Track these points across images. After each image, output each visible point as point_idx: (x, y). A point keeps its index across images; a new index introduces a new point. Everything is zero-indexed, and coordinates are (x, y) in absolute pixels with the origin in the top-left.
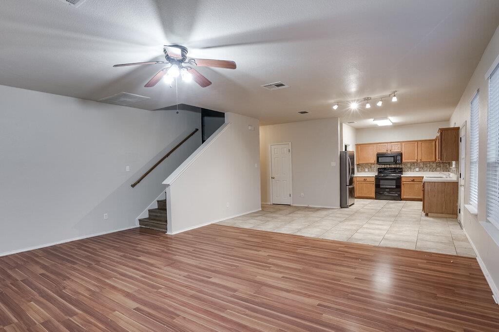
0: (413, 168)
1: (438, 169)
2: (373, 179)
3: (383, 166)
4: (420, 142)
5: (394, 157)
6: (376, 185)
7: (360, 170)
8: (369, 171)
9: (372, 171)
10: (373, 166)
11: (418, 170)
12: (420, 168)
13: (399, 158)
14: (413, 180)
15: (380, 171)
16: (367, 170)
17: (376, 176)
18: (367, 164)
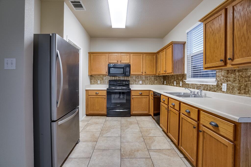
0: (137, 80)
1: (156, 82)
2: (105, 93)
3: (113, 78)
4: (145, 55)
5: (123, 68)
6: (107, 99)
7: (93, 82)
8: (101, 83)
9: (104, 83)
10: (105, 78)
11: (141, 83)
12: (143, 81)
13: (128, 69)
14: (142, 93)
15: (111, 83)
16: (99, 82)
17: (107, 89)
18: (99, 75)
